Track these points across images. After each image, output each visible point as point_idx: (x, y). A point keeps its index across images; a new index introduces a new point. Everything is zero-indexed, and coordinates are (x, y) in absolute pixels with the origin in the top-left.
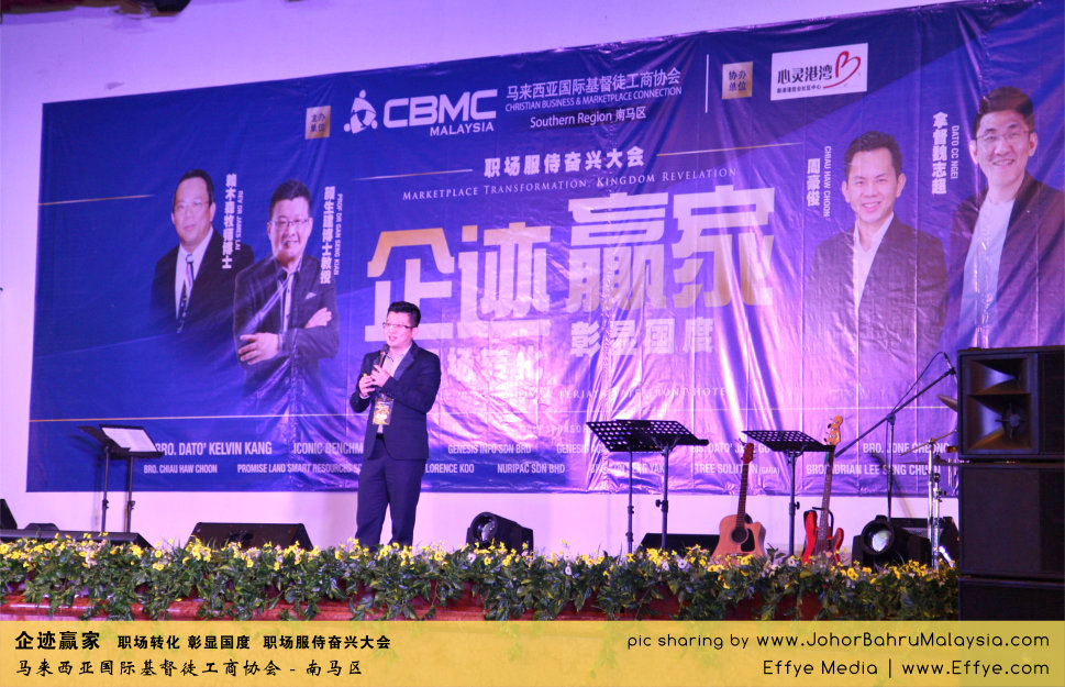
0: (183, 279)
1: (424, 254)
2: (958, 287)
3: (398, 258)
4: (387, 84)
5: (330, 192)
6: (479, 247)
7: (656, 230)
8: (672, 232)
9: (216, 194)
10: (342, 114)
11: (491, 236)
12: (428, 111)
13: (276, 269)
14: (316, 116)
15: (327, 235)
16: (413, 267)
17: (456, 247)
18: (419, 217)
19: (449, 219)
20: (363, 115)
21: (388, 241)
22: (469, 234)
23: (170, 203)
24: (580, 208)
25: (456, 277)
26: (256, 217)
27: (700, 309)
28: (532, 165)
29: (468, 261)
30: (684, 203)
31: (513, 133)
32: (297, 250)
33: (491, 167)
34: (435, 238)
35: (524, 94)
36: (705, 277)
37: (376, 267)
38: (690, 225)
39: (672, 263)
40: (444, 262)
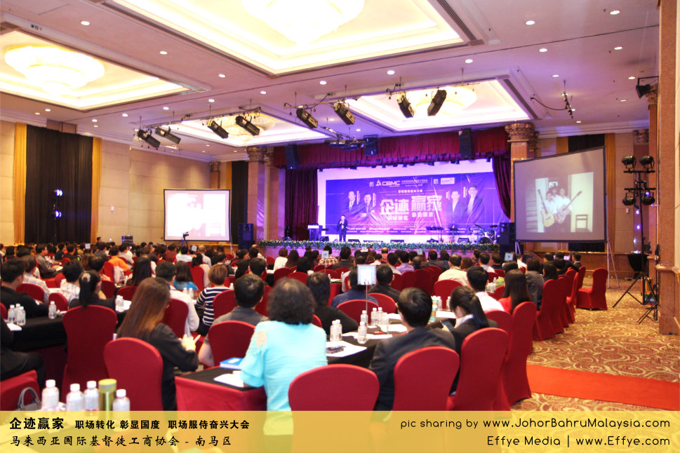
0: (351, 206)
1: (389, 203)
2: (467, 209)
3: (385, 204)
4: (382, 179)
5: (374, 194)
6: (398, 202)
7: (425, 201)
8: (427, 201)
9: (356, 194)
10: (375, 183)
11: (400, 201)
12: (389, 184)
13: (365, 204)
14: (371, 184)
15: (374, 199)
16: (387, 205)
17: (394, 202)
18: (389, 198)
19: (393, 198)
20: (379, 183)
21: (383, 201)
22: (396, 200)
23: (348, 195)
24: (413, 197)
25: (394, 206)
26: (362, 197)
27: (431, 211)
28: (406, 191)
29: (396, 204)
30: (428, 197)
31: (403, 187)
32: (369, 202)
33: (399, 191)
34: (391, 201)
35: (404, 182)
36: (432, 207)
37: (382, 204)
38: (429, 200)
39: (427, 205)
40: (392, 204)
